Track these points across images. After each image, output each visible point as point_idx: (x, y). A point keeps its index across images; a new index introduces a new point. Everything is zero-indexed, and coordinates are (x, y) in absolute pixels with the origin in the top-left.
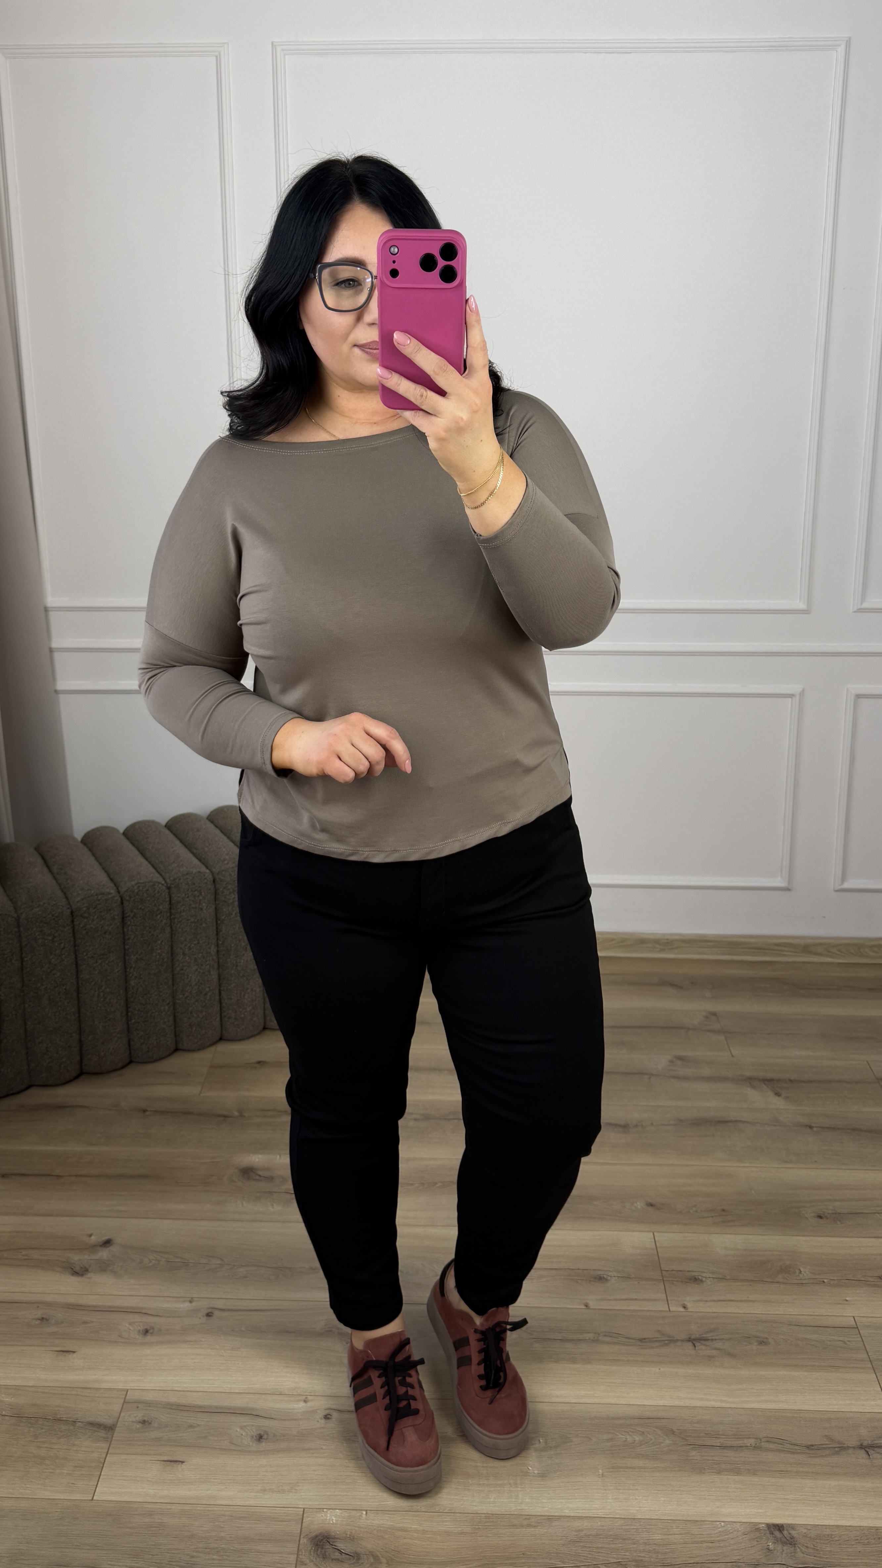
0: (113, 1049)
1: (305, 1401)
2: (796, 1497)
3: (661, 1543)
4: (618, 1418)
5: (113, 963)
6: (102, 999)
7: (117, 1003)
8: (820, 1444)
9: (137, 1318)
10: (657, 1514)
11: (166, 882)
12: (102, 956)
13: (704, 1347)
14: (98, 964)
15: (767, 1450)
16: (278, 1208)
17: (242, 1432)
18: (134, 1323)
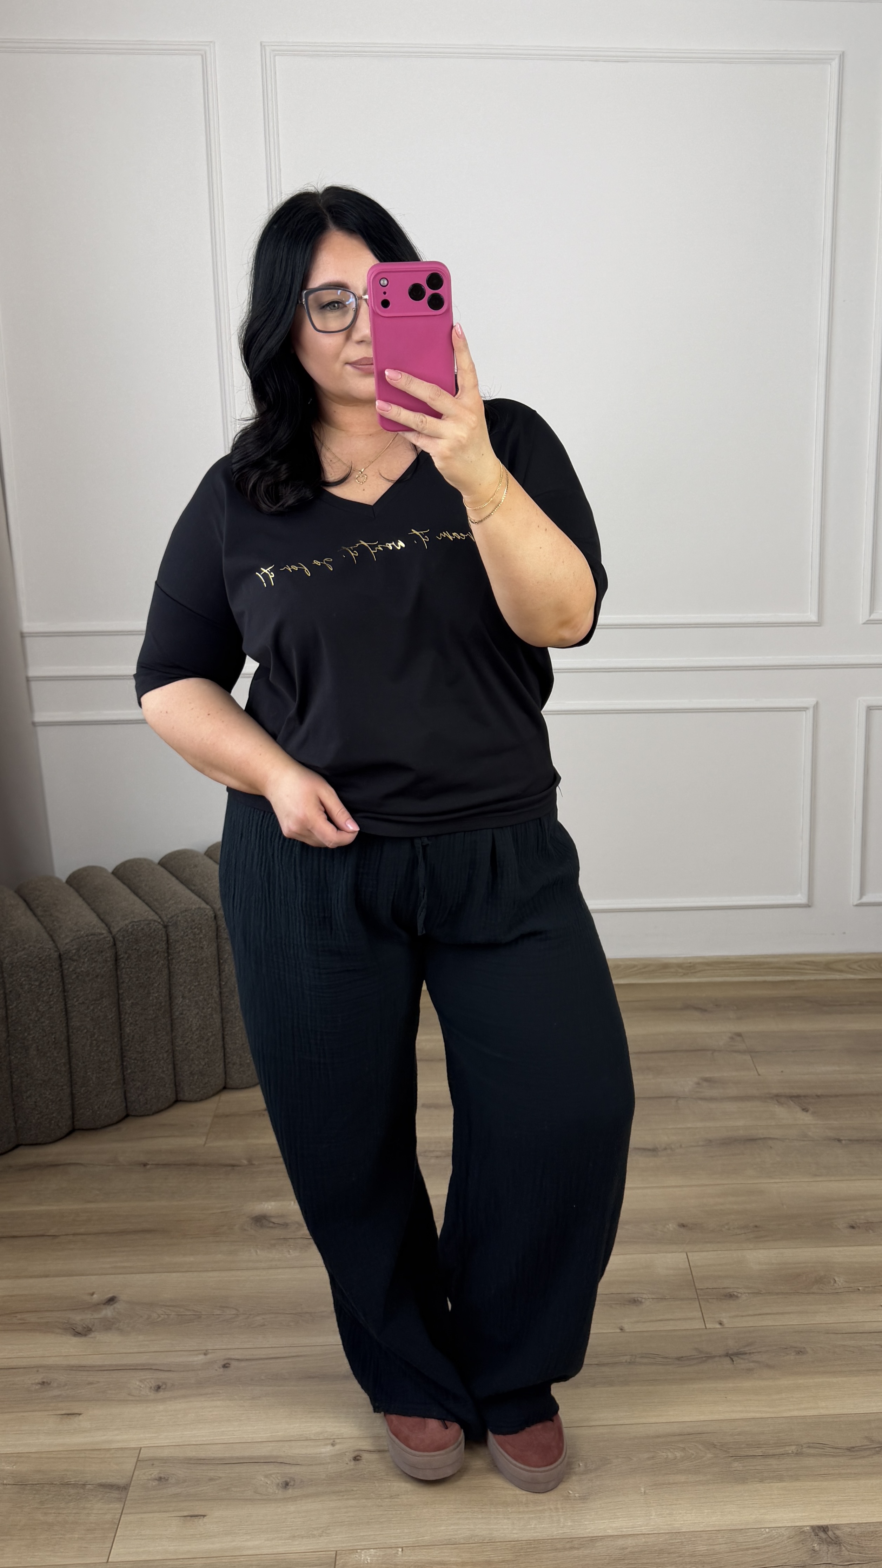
0: (108, 1101)
1: (333, 1445)
2: (840, 1498)
3: (706, 1554)
4: (658, 1437)
5: (106, 1009)
6: (95, 1048)
7: (111, 1051)
8: (860, 1445)
9: (147, 1375)
10: (701, 1526)
11: (162, 920)
12: (93, 1002)
13: (742, 1361)
14: (89, 1010)
15: (809, 1455)
16: (294, 1254)
17: (266, 1481)
18: (145, 1380)
